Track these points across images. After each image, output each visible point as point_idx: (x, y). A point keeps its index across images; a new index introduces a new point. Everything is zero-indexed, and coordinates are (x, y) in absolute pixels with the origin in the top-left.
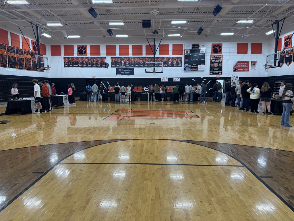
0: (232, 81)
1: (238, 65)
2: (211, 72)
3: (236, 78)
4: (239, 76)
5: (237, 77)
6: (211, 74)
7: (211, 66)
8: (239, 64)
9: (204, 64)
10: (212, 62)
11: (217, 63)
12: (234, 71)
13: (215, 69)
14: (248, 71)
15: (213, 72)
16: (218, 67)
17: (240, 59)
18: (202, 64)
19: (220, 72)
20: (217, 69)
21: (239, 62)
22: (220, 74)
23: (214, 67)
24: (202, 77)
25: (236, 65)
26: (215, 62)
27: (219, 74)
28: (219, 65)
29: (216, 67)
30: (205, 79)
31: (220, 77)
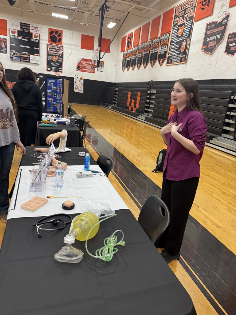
0: (75, 82)
1: (82, 63)
2: (49, 68)
3: (80, 80)
4: (83, 78)
5: (81, 79)
6: (49, 70)
7: (48, 59)
8: (84, 62)
9: (38, 55)
10: (50, 54)
11: (55, 56)
12: (77, 70)
13: (53, 64)
14: (94, 72)
15: (51, 68)
16: (57, 62)
17: (85, 56)
18: (35, 54)
19: (61, 69)
20: (57, 64)
21: (83, 60)
22: (60, 72)
23: (53, 61)
24: (37, 72)
25: (80, 63)
26: (54, 54)
27: (59, 72)
28: (58, 59)
29: (55, 62)
30: (41, 76)
31: (60, 76)
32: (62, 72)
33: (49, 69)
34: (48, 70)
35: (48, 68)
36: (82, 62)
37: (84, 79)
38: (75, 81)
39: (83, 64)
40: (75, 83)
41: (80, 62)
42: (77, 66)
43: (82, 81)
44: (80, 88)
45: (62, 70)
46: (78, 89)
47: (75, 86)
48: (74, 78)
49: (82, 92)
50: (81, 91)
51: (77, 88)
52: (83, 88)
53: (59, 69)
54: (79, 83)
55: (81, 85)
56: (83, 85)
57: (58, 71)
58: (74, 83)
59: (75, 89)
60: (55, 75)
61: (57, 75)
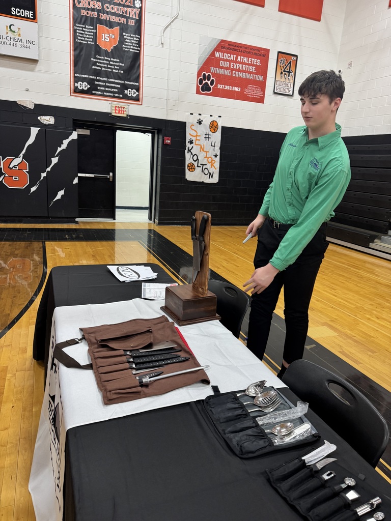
0: (191, 142)
1: (219, 59)
2: (83, 80)
3: (208, 131)
4: (221, 123)
5: (213, 126)
6: (82, 92)
7: (75, 37)
8: (226, 56)
9: (30, 14)
10: (84, 13)
12: (198, 92)
13: (102, 63)
14: (261, 100)
15: (90, 82)
16: (118, 52)
17: (231, 30)
18: (14, 11)
19: (132, 87)
20: (116, 65)
21: (223, 46)
22: (132, 99)
23: (98, 50)
24: (28, 100)
25: (210, 61)
26: (103, 17)
27: (126, 97)
28: (122, 40)
29: (106, 53)
31: (130, 116)
32: (137, 99)
33: (84, 86)
34: (76, 91)
35: (76, 80)
36: (217, 54)
37: (223, 128)
38: (188, 137)
39: (222, 63)
40: (188, 145)
41: (213, 54)
42: (199, 75)
43: (217, 137)
44: (208, 166)
45: (138, 90)
46: (198, 170)
47: (188, 159)
48: (185, 123)
49: (215, 179)
50: (211, 176)
51: (196, 164)
52: (217, 165)
53: (126, 87)
54: (206, 144)
55: (211, 154)
56: (219, 154)
57: (121, 94)
58: (185, 145)
59: (189, 170)
60: (110, 113)
61: (117, 112)
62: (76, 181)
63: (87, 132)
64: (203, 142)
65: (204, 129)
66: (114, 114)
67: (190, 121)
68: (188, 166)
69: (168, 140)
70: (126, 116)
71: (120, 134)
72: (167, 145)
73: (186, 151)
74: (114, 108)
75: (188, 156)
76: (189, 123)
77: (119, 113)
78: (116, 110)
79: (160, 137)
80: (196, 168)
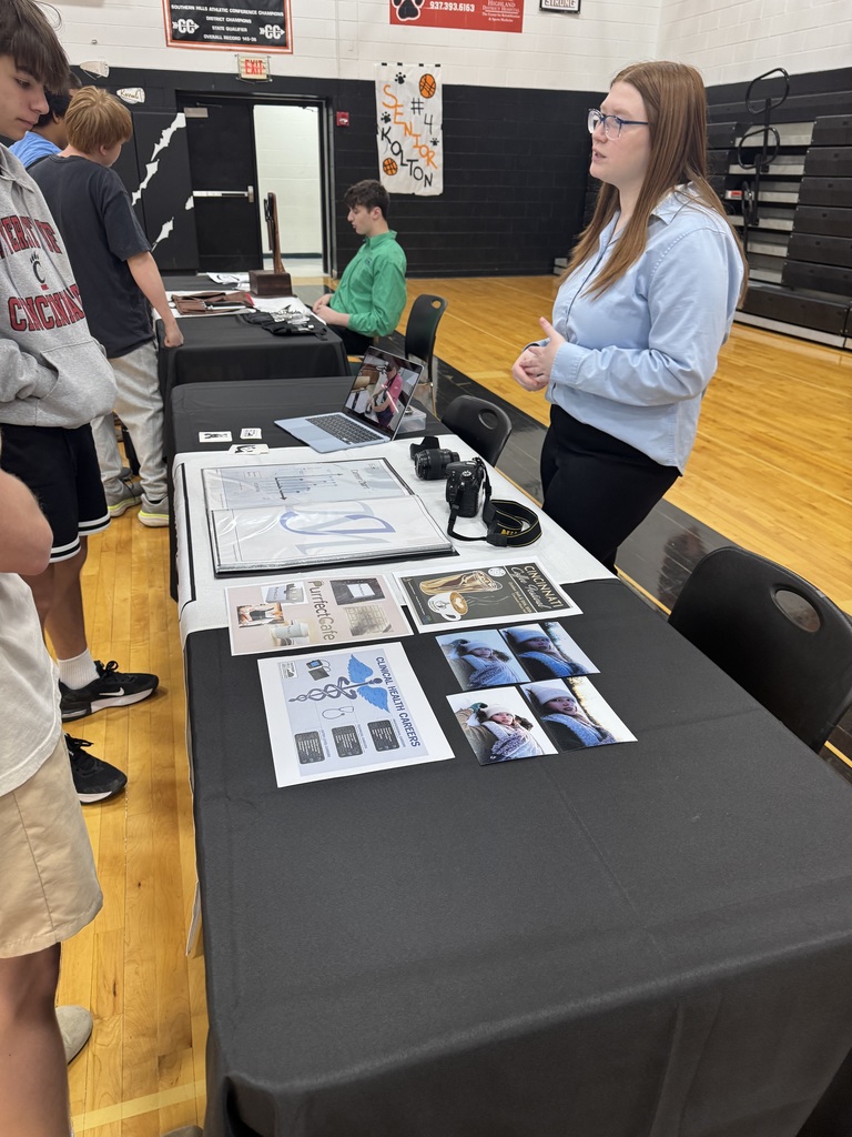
0: (387, 119)
2: (186, 15)
3: (417, 96)
4: (442, 78)
5: (427, 85)
6: (187, 38)
12: (394, 21)
14: (515, 26)
15: (198, 17)
19: (273, 21)
22: (273, 43)
24: (98, 61)
27: (263, 41)
30: (133, 91)
31: (273, 77)
32: (282, 43)
33: (188, 26)
34: (177, 37)
35: (175, 15)
37: (446, 88)
38: (381, 110)
40: (381, 125)
43: (435, 106)
44: (422, 163)
45: (283, 26)
46: (403, 172)
47: (384, 151)
48: (374, 82)
49: (437, 188)
50: (428, 181)
51: (397, 160)
52: (439, 159)
53: (260, 22)
54: (415, 120)
55: (425, 139)
56: (440, 138)
57: (253, 35)
58: (376, 126)
59: (386, 171)
60: (237, 75)
61: (249, 70)
62: (190, 204)
63: (202, 113)
64: (409, 117)
65: (410, 91)
66: (244, 76)
67: (382, 77)
68: (384, 165)
69: (344, 117)
70: (265, 77)
71: (258, 110)
72: (343, 126)
73: (379, 137)
74: (243, 65)
75: (382, 145)
76: (380, 82)
77: (253, 72)
78: (247, 67)
79: (331, 112)
80: (399, 167)
